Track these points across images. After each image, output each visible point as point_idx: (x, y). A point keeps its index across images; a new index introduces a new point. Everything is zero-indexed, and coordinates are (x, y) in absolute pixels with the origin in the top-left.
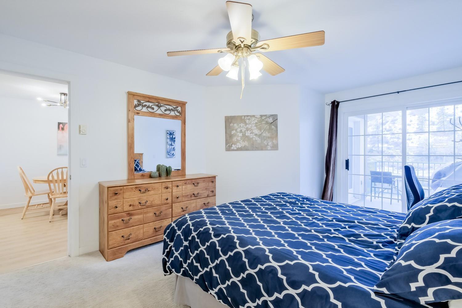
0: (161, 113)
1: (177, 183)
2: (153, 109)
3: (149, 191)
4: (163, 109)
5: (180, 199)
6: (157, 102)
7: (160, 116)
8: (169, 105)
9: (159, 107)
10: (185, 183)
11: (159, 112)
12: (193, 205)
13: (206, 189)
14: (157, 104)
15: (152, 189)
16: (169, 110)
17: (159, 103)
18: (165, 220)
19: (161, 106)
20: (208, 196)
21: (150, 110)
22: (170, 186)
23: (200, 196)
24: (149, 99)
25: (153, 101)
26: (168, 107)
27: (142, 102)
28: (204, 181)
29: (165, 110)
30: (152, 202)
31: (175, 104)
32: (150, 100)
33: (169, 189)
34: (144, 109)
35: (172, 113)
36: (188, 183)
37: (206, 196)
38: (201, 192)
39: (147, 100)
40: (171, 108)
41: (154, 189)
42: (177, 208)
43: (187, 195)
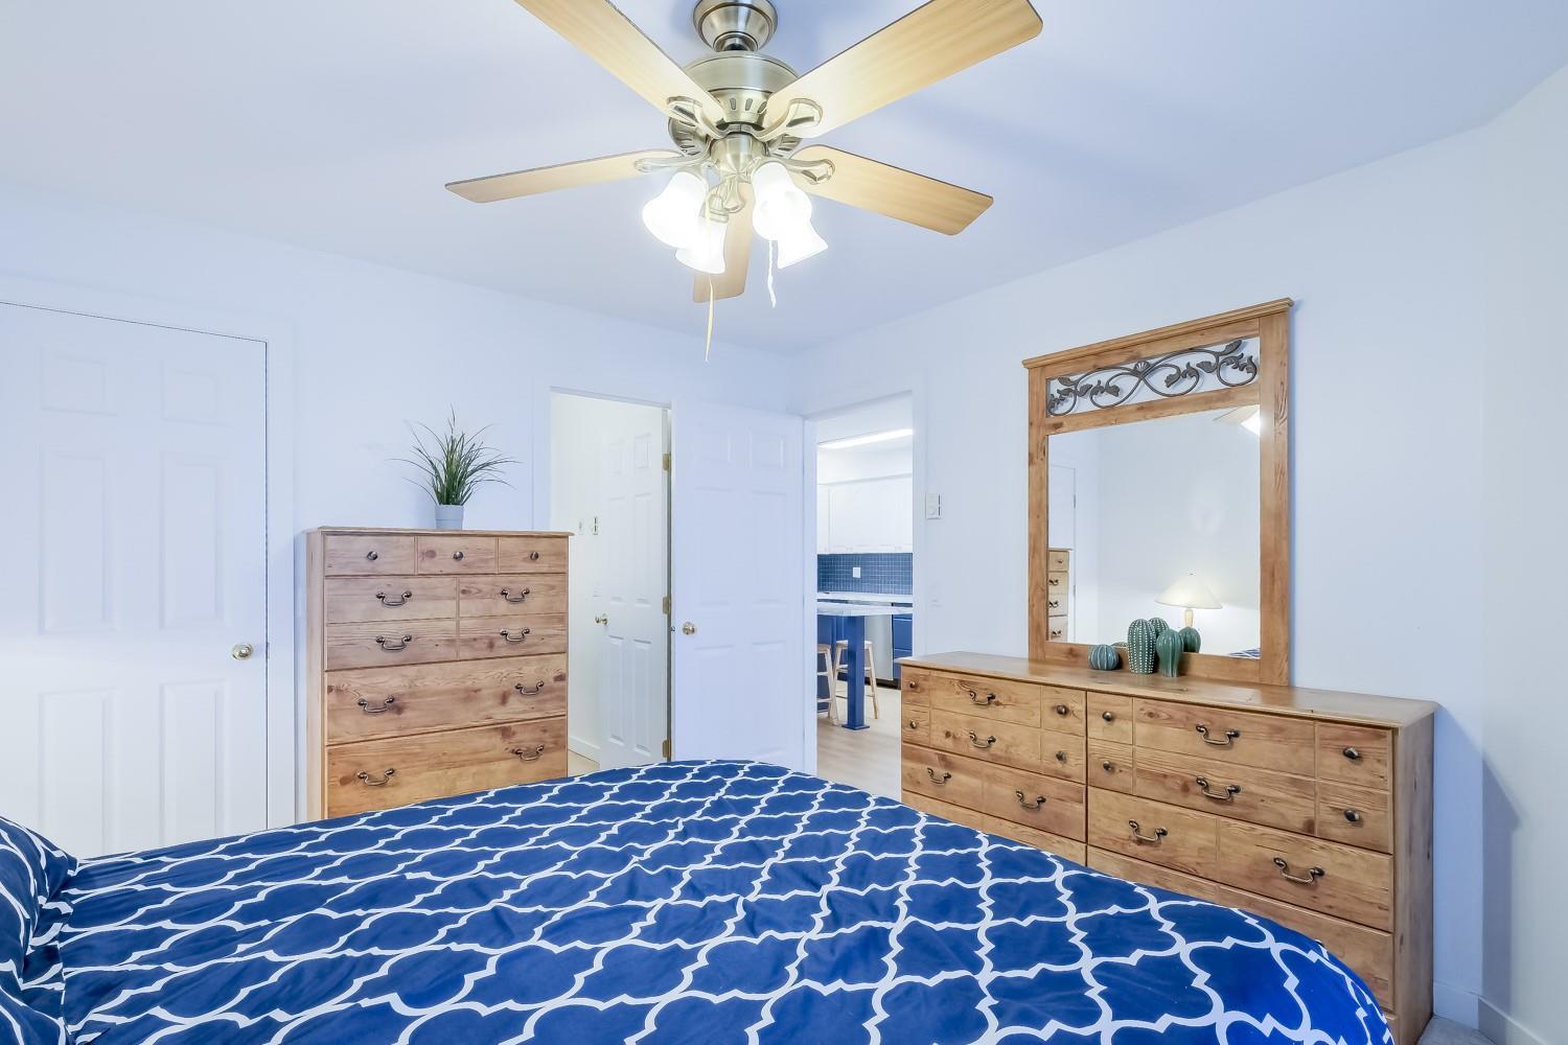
0: (1151, 396)
1: (1107, 704)
2: (1115, 391)
3: (998, 704)
4: (1158, 379)
5: (1120, 779)
6: (1129, 361)
7: (1141, 414)
8: (1192, 350)
9: (1142, 374)
10: (1151, 715)
11: (1144, 395)
12: (1199, 838)
13: (1294, 782)
14: (1131, 366)
15: (1010, 700)
16: (1191, 372)
17: (1135, 358)
18: (1058, 838)
19: (1151, 369)
20: (1309, 829)
21: (1106, 399)
22: (1077, 706)
23: (1244, 805)
24: (1098, 357)
25: (1114, 360)
26: (1181, 362)
27: (1073, 378)
28: (1280, 730)
29: (1170, 381)
30: (1008, 747)
31: (1218, 337)
32: (1102, 363)
33: (1069, 719)
34: (1085, 405)
35: (1210, 383)
36: (1164, 715)
37: (1298, 824)
38: (1253, 788)
39: (1092, 362)
40: (1195, 359)
41: (1015, 703)
42: (1110, 813)
43: (1165, 776)
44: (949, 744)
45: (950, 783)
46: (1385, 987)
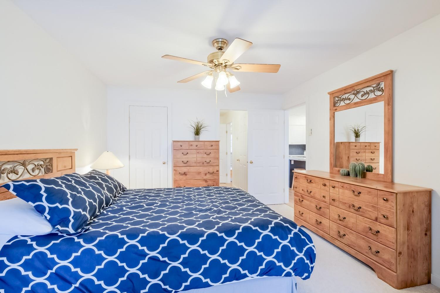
0: (358, 100)
1: (333, 183)
2: (349, 99)
3: (312, 183)
4: (359, 96)
5: (336, 203)
6: (352, 91)
7: (355, 106)
8: (368, 86)
9: (355, 95)
10: (342, 187)
11: (356, 100)
12: (352, 220)
13: (373, 206)
14: (353, 92)
16: (367, 93)
17: (354, 90)
18: (324, 218)
19: (358, 93)
20: (376, 219)
21: (347, 102)
22: (327, 184)
23: (362, 212)
24: (345, 90)
25: (349, 91)
26: (365, 90)
27: (340, 96)
28: (370, 192)
29: (362, 96)
30: (314, 194)
31: (374, 82)
32: (346, 92)
33: (326, 187)
34: (342, 104)
35: (372, 96)
36: (345, 187)
37: (374, 218)
38: (364, 208)
39: (344, 92)
40: (368, 89)
41: (315, 183)
42: (334, 212)
43: (345, 203)
44: (303, 192)
45: (303, 203)
46: (393, 265)
